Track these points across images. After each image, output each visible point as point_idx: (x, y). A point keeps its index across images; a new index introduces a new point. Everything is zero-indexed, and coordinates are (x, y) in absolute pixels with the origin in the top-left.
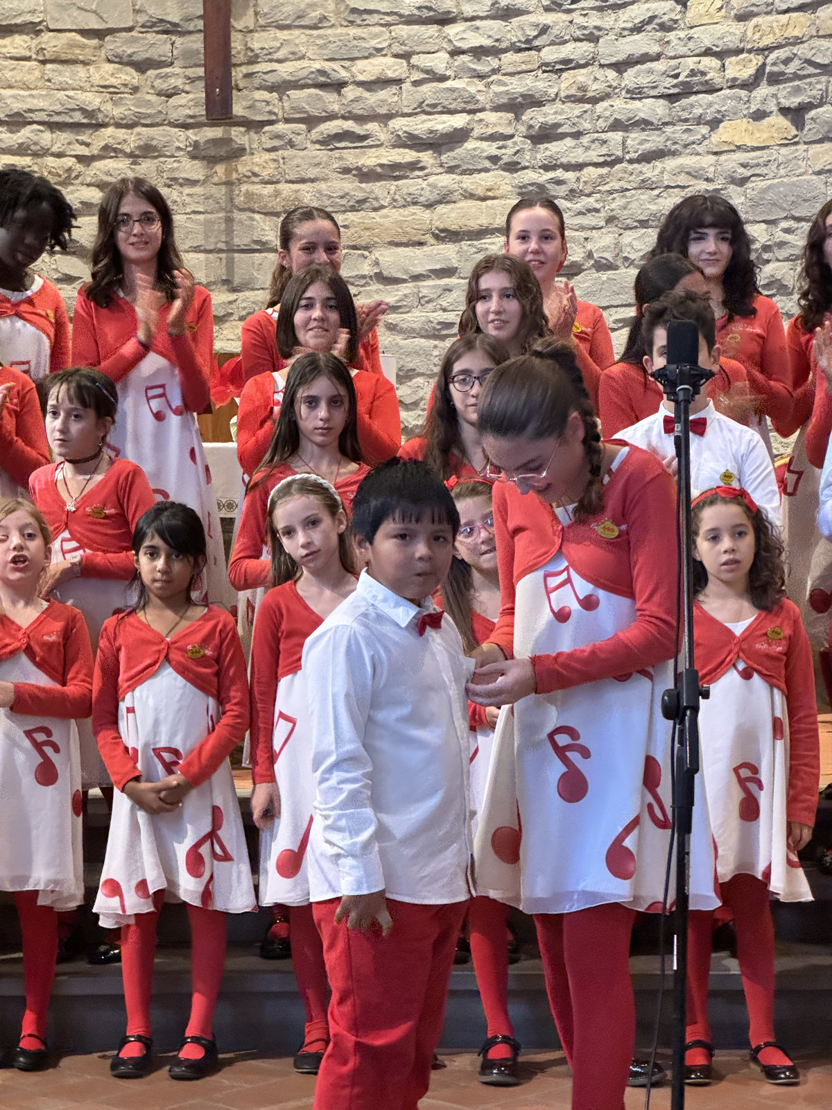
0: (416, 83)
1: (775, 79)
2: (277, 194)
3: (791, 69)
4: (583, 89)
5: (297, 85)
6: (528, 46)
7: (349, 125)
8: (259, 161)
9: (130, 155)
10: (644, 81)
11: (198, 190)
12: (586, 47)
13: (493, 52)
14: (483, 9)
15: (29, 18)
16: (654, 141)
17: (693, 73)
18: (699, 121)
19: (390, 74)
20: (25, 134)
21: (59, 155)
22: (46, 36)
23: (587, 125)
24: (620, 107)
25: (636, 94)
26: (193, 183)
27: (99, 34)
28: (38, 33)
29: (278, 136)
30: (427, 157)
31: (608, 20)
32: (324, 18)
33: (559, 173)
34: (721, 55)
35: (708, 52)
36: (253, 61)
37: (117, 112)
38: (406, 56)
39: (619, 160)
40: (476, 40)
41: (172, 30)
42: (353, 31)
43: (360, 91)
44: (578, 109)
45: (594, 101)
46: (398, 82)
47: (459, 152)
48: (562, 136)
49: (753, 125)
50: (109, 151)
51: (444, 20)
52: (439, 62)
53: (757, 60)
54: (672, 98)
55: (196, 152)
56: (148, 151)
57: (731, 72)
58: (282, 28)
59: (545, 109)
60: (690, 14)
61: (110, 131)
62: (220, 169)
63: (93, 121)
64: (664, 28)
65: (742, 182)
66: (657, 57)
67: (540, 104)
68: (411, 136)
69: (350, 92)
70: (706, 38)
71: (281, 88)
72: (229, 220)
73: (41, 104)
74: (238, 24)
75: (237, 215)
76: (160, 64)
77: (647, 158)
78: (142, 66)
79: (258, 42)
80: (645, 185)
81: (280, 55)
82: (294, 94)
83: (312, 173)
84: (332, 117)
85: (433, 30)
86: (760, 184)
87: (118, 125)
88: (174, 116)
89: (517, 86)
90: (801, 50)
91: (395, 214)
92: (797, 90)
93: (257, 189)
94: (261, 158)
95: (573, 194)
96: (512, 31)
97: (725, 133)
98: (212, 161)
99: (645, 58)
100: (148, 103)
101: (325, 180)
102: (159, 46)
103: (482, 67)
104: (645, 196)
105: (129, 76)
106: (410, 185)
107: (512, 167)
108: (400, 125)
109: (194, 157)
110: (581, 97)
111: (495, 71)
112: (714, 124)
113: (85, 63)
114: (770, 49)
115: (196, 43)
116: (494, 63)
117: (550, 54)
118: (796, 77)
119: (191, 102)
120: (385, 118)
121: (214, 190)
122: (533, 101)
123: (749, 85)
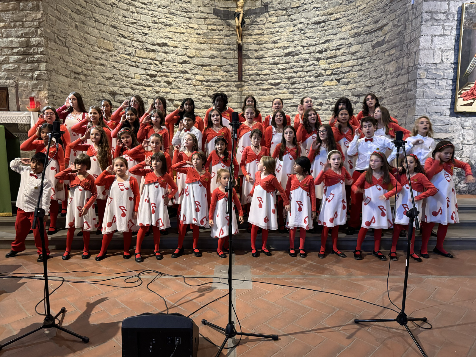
0: (272, 75)
1: (335, 74)
2: (249, 93)
3: (338, 72)
4: (301, 75)
5: (252, 75)
6: (291, 68)
7: (261, 81)
8: (246, 88)
9: (225, 87)
10: (311, 74)
11: (236, 92)
12: (301, 69)
13: (285, 69)
14: (284, 62)
15: (209, 64)
16: (313, 84)
17: (320, 73)
18: (321, 81)
19: (268, 73)
20: (209, 83)
21: (214, 87)
22: (212, 67)
23: (301, 82)
24: (307, 79)
25: (310, 76)
26: (235, 91)
27: (220, 66)
28: (211, 66)
29: (249, 83)
30: (274, 87)
31: (305, 64)
32: (257, 64)
33: (296, 90)
34: (325, 70)
35: (323, 70)
36: (245, 71)
37: (223, 79)
38: (271, 70)
39: (306, 87)
40: (282, 67)
41: (232, 66)
42: (262, 66)
43: (263, 76)
44: (300, 79)
45: (302, 77)
46: (269, 74)
47: (279, 86)
48: (297, 83)
49: (330, 82)
50: (222, 86)
51: (277, 64)
52: (276, 71)
53: (331, 71)
54: (316, 77)
55: (236, 86)
56: (228, 86)
57: (327, 73)
58: (250, 65)
59: (294, 79)
60: (320, 63)
61: (222, 83)
62: (240, 89)
63: (219, 81)
64: (315, 65)
65: (328, 91)
66: (314, 70)
67: (293, 78)
68: (271, 83)
69: (261, 76)
70: (323, 67)
71: (250, 75)
72: (241, 97)
73: (211, 78)
74: (243, 65)
75: (242, 96)
76: (231, 71)
77: (311, 87)
78: (227, 72)
79: (246, 68)
80: (311, 92)
81: (250, 70)
82: (252, 76)
83: (255, 89)
84: (258, 80)
85: (275, 66)
86: (331, 92)
87: (223, 82)
88: (232, 80)
89: (289, 75)
90: (340, 69)
91: (268, 96)
92: (339, 76)
93: (245, 92)
94: (246, 87)
95: (298, 93)
96: (288, 66)
97: (326, 83)
98: (238, 88)
99: (312, 70)
100: (228, 78)
101: (257, 90)
102: (230, 68)
103: (283, 72)
104: (311, 94)
105: (225, 73)
106: (271, 91)
107: (288, 89)
108: (269, 81)
109: (235, 87)
110: (300, 77)
111: (285, 72)
112: (323, 82)
113: (218, 71)
114: (334, 69)
115: (237, 68)
116: (285, 71)
117: (295, 70)
118: (339, 74)
119: (235, 77)
120: (267, 80)
121: (239, 92)
122: (292, 77)
123: (330, 75)
